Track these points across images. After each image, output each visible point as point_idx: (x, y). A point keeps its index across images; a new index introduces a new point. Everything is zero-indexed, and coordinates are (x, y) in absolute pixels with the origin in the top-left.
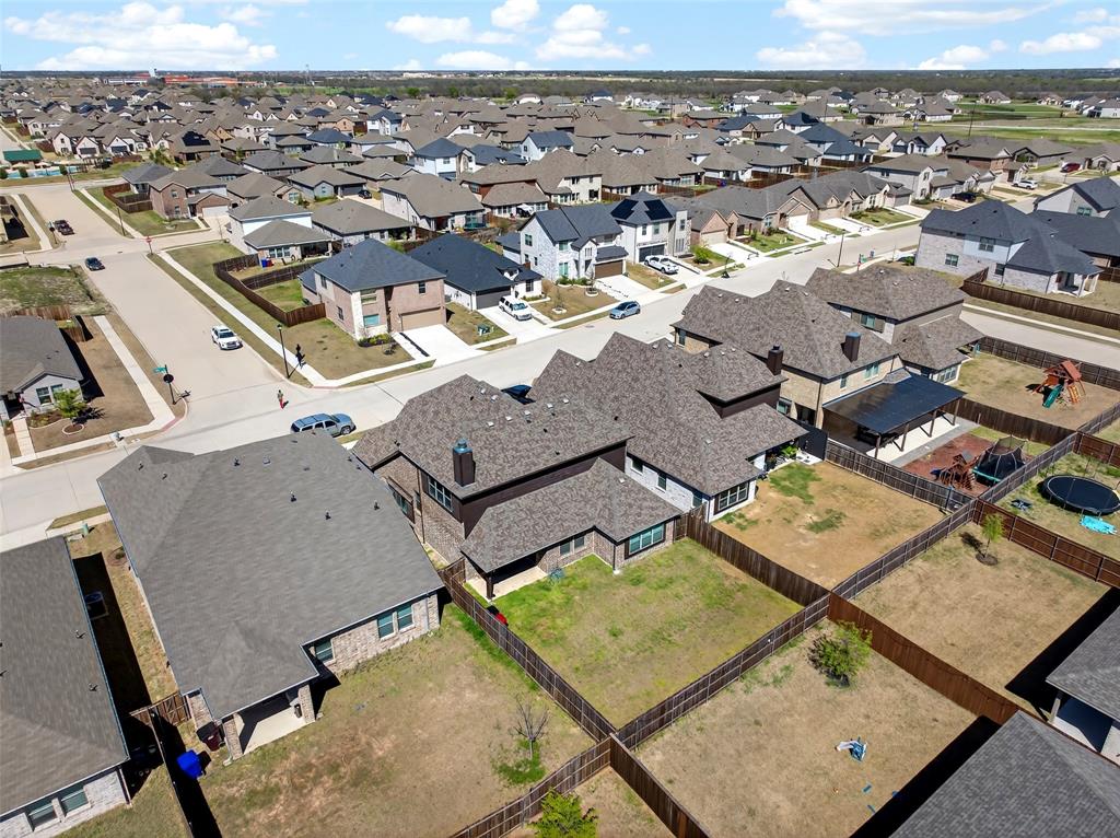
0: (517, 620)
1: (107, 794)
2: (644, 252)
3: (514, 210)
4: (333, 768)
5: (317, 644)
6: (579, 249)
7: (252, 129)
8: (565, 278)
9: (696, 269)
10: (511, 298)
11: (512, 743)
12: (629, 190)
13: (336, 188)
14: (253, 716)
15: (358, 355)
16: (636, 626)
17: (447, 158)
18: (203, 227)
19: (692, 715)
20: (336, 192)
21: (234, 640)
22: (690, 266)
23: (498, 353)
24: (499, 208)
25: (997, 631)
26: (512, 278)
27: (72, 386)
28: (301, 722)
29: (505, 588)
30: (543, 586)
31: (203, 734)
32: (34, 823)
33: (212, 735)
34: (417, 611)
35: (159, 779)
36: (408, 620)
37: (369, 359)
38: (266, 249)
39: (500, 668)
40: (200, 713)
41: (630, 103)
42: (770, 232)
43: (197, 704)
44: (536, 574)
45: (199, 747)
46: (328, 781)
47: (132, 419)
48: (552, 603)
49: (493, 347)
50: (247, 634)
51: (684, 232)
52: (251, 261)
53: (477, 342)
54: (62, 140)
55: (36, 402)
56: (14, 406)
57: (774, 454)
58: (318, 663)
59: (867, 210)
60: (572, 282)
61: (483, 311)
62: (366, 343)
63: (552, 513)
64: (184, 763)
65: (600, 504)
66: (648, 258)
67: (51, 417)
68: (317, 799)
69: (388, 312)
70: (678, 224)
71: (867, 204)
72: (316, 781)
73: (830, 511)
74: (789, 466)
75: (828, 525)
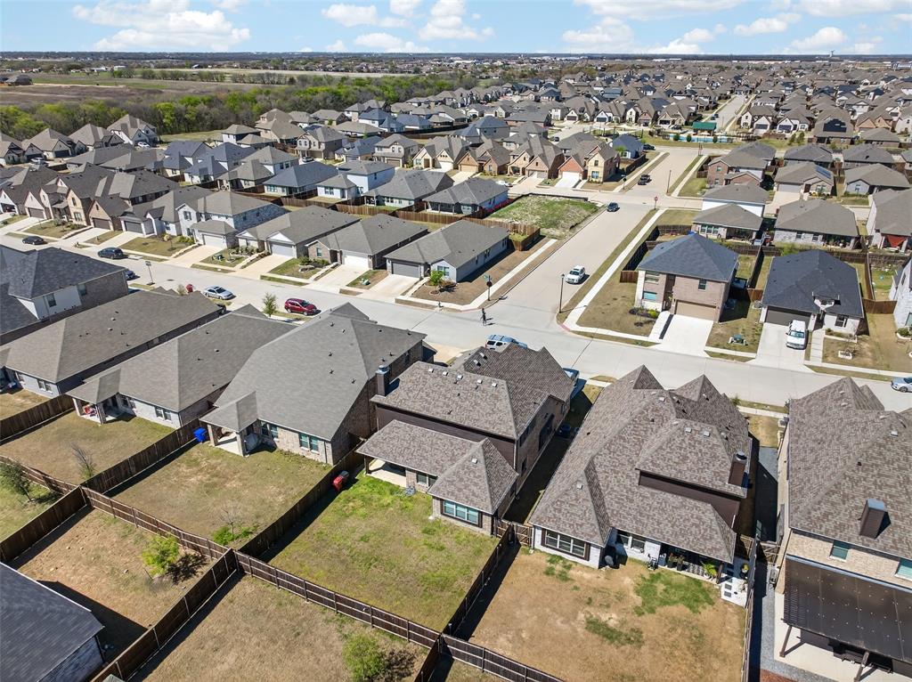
0: (357, 491)
1: (175, 423)
4: (214, 475)
5: (272, 426)
26: (822, 307)
28: (238, 452)
29: (382, 475)
30: (394, 490)
32: (157, 414)
34: (321, 446)
36: (316, 449)
38: (700, 224)
44: (402, 482)
46: (206, 477)
47: (462, 299)
49: (724, 356)
52: (684, 231)
53: (719, 346)
61: (766, 324)
62: (634, 311)
63: (424, 449)
68: (194, 479)
73: (639, 632)
74: (698, 583)
75: (609, 634)
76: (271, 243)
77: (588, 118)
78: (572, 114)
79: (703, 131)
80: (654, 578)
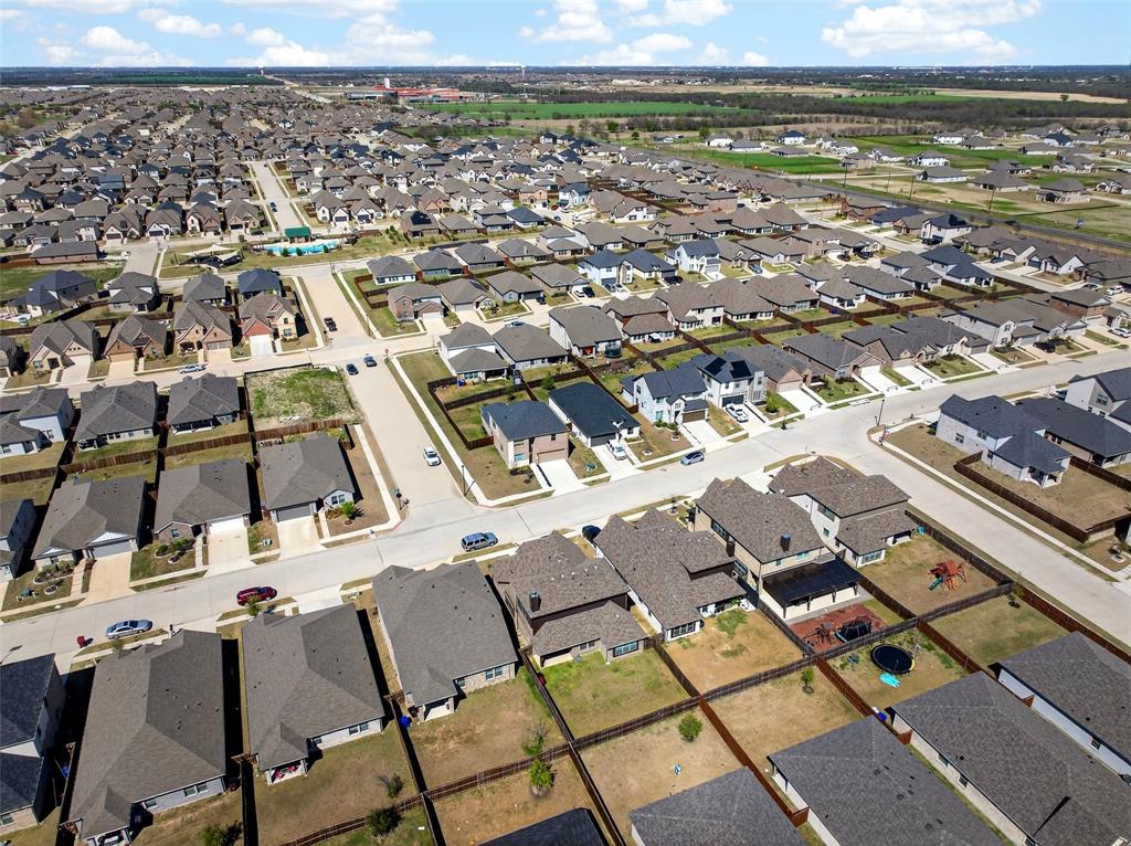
0: (551, 680)
1: (375, 727)
2: (726, 401)
3: (647, 336)
4: (459, 734)
5: (459, 679)
6: (671, 404)
7: (465, 200)
8: (660, 421)
9: (764, 418)
10: (614, 442)
11: (532, 737)
12: (748, 316)
13: (520, 295)
14: (430, 706)
15: (508, 480)
16: (607, 694)
17: (609, 268)
18: (422, 331)
19: (613, 741)
20: (520, 298)
21: (426, 673)
22: (761, 414)
23: (596, 488)
24: (635, 336)
25: (784, 730)
26: (618, 426)
27: (349, 498)
28: (448, 712)
29: (550, 663)
30: (569, 665)
31: (410, 710)
32: (351, 733)
33: (413, 710)
34: (504, 669)
35: (393, 725)
36: (500, 673)
37: (514, 486)
38: (463, 374)
39: (537, 703)
40: (409, 701)
41: (820, 145)
42: (841, 381)
43: (409, 698)
44: (568, 657)
45: (409, 715)
46: (456, 739)
47: (378, 518)
48: (570, 674)
49: (594, 482)
50: (431, 671)
51: (761, 387)
52: (451, 381)
53: (585, 477)
54: (324, 212)
55: (330, 504)
56: (320, 504)
57: (720, 605)
58: (458, 687)
59: (944, 357)
60: (665, 425)
61: (593, 449)
62: (514, 472)
64: (403, 721)
65: (604, 627)
66: (728, 406)
67: (338, 512)
68: (451, 745)
69: (531, 450)
70: (756, 381)
71: (943, 352)
72: (452, 737)
73: (740, 645)
74: (733, 611)
75: (733, 654)
76: (91, 549)
77: (137, 233)
78: (112, 231)
79: (299, 237)
80: (719, 620)
